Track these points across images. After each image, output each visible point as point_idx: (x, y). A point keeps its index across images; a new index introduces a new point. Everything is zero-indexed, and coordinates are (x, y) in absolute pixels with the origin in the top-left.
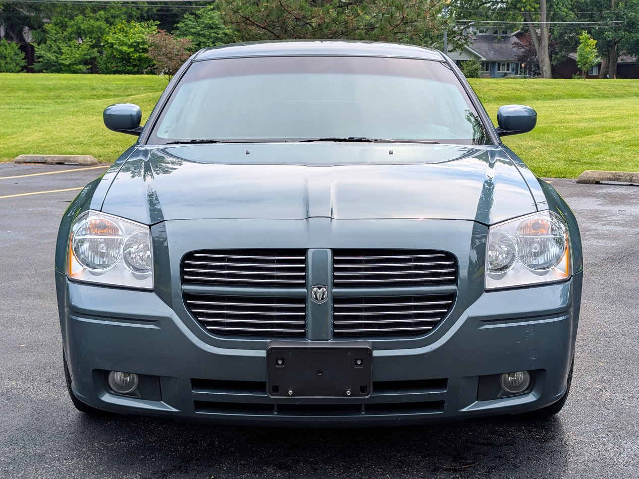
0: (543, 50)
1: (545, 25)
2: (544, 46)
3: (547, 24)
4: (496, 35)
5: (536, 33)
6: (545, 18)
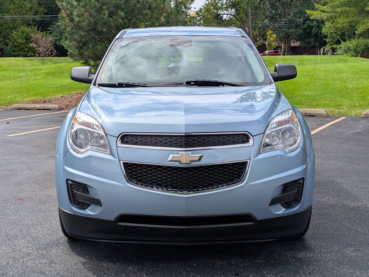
1: (251, 26)
6: (251, 23)
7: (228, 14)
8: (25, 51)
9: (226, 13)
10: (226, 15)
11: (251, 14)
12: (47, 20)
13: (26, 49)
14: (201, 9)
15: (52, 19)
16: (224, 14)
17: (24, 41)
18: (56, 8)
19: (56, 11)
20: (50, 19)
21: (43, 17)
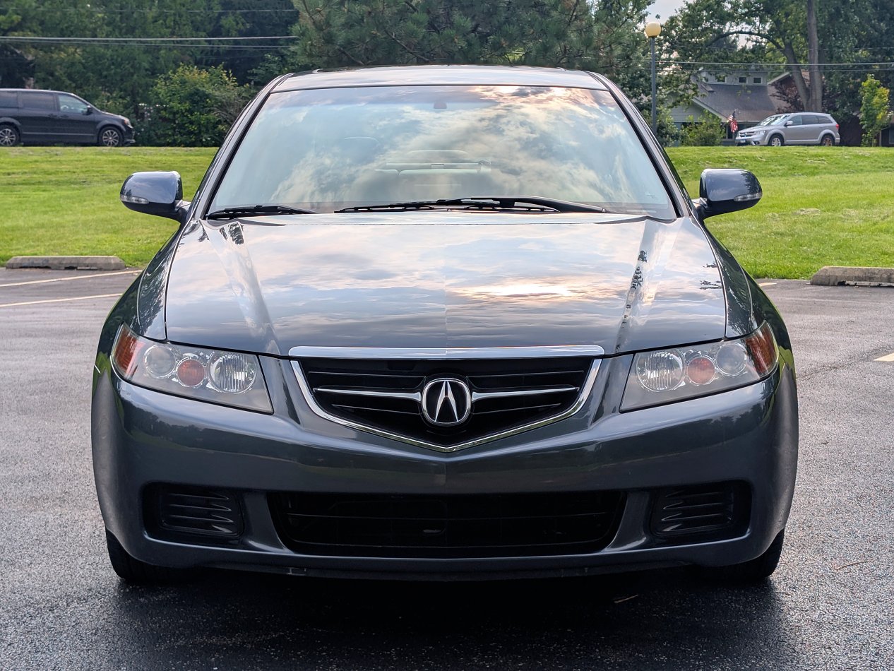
0: (813, 105)
1: (816, 67)
2: (816, 99)
3: (819, 67)
4: (743, 84)
5: (803, 80)
6: (816, 58)
7: (750, 33)
8: (191, 133)
9: (747, 30)
10: (748, 36)
11: (818, 31)
12: (250, 48)
13: (194, 128)
14: (672, 19)
15: (262, 48)
16: (741, 32)
17: (187, 105)
18: (274, 15)
19: (274, 25)
20: (258, 48)
21: (236, 42)
